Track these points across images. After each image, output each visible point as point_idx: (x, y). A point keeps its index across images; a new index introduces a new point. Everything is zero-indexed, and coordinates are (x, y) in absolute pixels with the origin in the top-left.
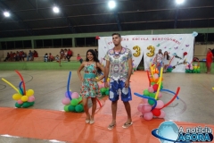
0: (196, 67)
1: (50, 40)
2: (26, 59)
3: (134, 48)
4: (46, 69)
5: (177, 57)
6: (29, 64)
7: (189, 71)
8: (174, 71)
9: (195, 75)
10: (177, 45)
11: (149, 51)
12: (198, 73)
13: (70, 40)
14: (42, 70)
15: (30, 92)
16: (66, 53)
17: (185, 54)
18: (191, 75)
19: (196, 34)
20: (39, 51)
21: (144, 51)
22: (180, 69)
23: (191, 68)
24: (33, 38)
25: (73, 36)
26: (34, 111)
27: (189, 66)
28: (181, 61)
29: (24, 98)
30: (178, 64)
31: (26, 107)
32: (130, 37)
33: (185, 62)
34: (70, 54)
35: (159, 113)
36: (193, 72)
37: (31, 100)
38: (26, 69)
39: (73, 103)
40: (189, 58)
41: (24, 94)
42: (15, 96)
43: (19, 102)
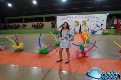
0: (107, 32)
1: (32, 19)
2: (20, 28)
3: (75, 22)
4: (30, 33)
5: (98, 26)
6: (22, 31)
7: (104, 34)
8: (96, 34)
9: (107, 36)
10: (98, 20)
11: (83, 24)
12: (109, 34)
13: (43, 18)
14: (29, 34)
15: (21, 44)
16: (40, 25)
17: (102, 25)
18: (105, 36)
19: (108, 14)
20: (27, 24)
21: (81, 24)
22: (99, 33)
23: (105, 32)
24: (23, 18)
25: (44, 16)
26: (23, 54)
27: (104, 31)
28: (100, 29)
29: (18, 47)
30: (98, 30)
31: (19, 52)
32: (74, 16)
33: (102, 29)
34: (43, 26)
35: (86, 54)
36: (106, 34)
37: (21, 48)
38: (20, 33)
39: (42, 49)
40: (104, 27)
41: (18, 45)
42: (13, 46)
43: (16, 49)
